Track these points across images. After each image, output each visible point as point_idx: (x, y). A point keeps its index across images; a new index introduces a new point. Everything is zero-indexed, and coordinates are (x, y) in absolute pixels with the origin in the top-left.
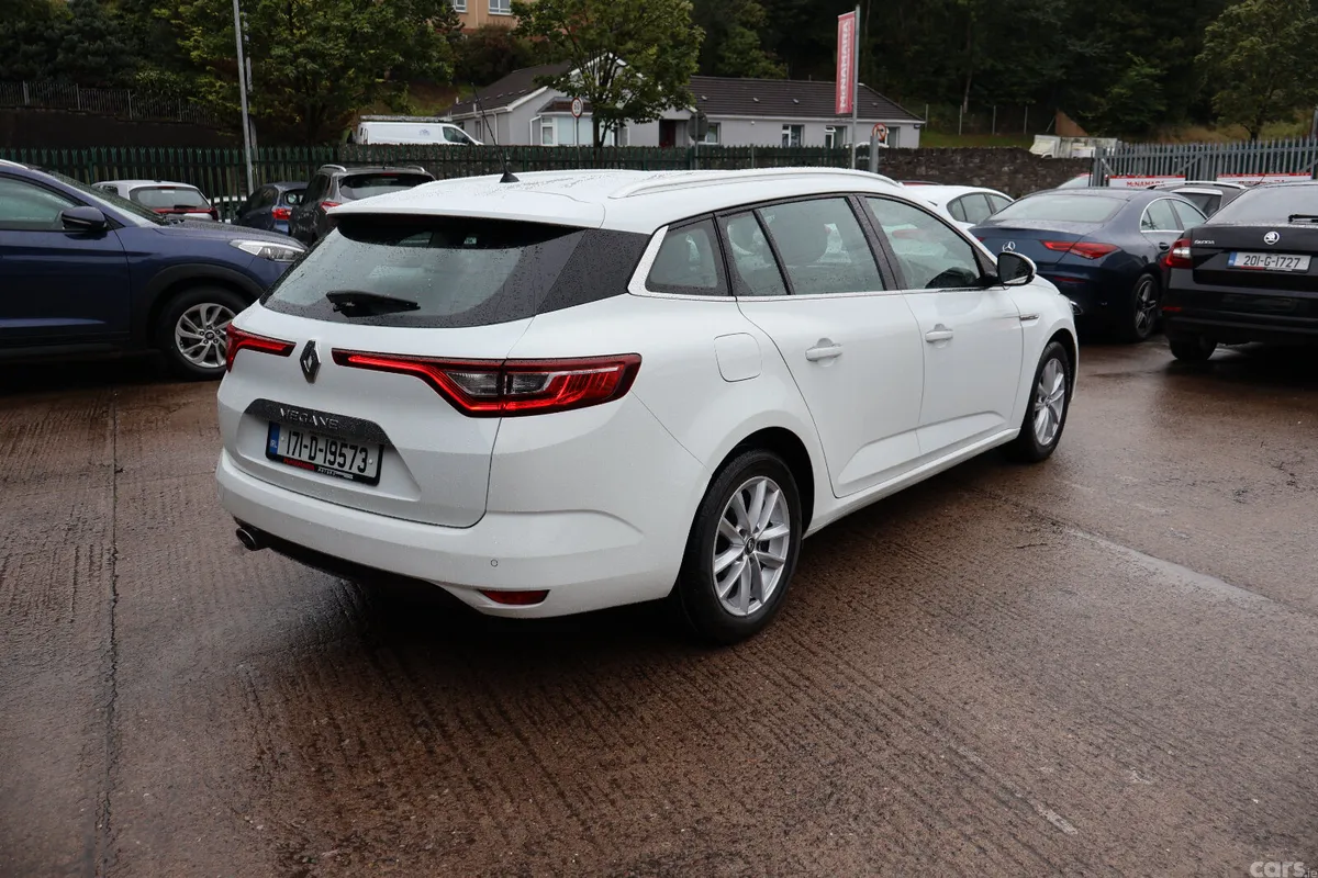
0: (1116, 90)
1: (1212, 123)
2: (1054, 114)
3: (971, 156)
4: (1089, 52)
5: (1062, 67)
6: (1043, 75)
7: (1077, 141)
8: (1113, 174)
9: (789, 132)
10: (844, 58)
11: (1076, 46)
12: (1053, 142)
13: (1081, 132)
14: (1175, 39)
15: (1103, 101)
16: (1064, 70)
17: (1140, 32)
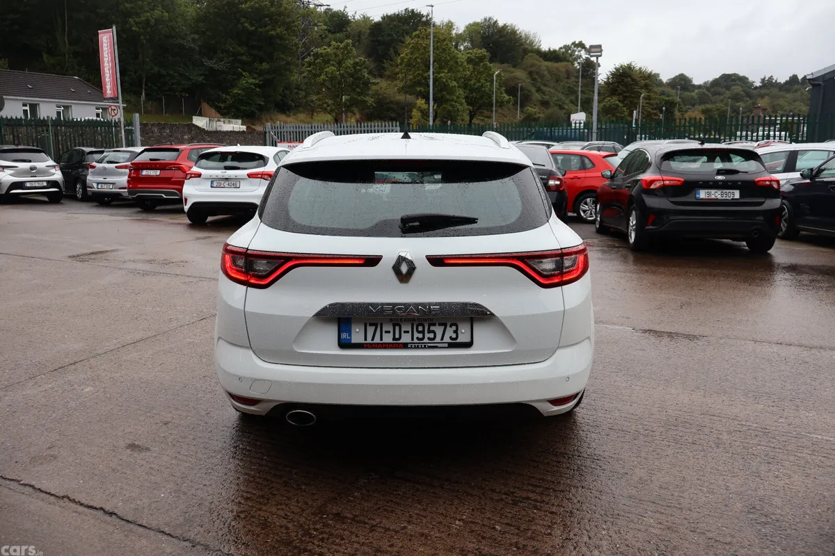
0: (236, 91)
1: (288, 113)
2: (200, 104)
3: (164, 128)
4: (216, 66)
5: (201, 75)
6: (190, 79)
7: (219, 121)
8: (279, 141)
9: (27, 108)
10: (106, 60)
11: (209, 63)
12: (205, 121)
13: (218, 115)
14: (264, 64)
15: (228, 97)
16: (203, 77)
17: (244, 58)
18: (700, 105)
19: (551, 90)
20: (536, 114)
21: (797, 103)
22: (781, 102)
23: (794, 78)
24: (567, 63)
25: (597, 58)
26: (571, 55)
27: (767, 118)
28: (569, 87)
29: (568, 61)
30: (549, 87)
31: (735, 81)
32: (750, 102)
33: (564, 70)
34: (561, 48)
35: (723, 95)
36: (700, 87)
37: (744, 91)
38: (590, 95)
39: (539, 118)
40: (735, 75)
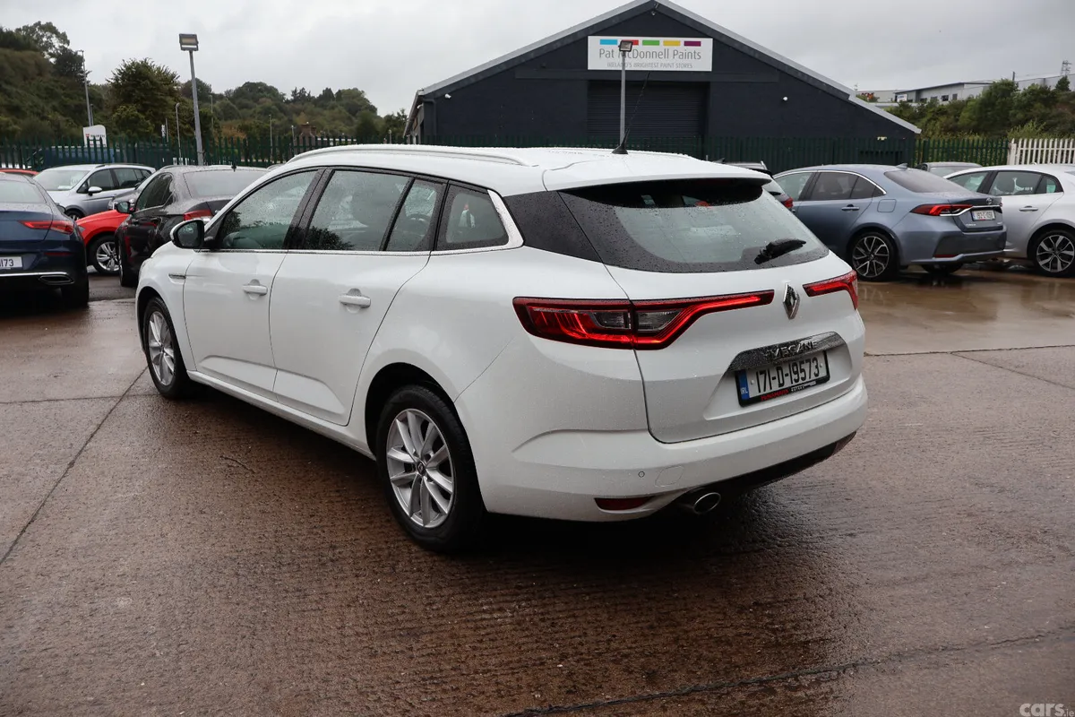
18: (226, 120)
19: (20, 91)
20: (8, 126)
21: (337, 122)
22: (320, 119)
23: (328, 92)
24: (33, 53)
25: (191, 53)
26: (36, 41)
27: (319, 139)
28: (46, 89)
29: (36, 50)
30: (16, 87)
31: (262, 92)
32: (286, 118)
33: (33, 62)
34: (19, 30)
35: (251, 108)
36: (221, 96)
37: (277, 105)
38: (80, 100)
39: (14, 132)
40: (260, 84)
